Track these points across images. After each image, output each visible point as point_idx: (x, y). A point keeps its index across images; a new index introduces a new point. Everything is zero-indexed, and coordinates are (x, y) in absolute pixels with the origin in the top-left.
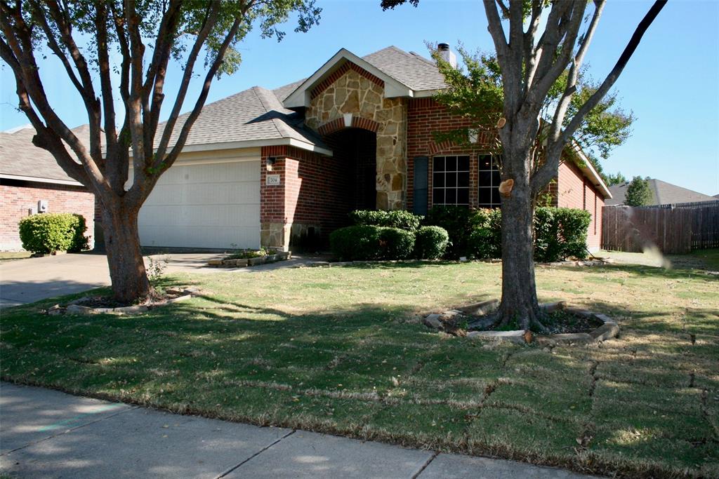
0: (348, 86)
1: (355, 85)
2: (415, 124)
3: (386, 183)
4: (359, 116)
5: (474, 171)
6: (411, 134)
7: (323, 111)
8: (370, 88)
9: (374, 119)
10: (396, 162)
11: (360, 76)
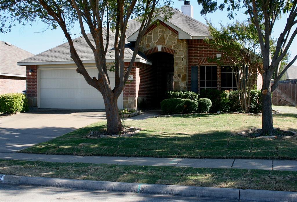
0: (159, 32)
1: (163, 32)
2: (191, 51)
3: (179, 78)
4: (165, 47)
5: (219, 73)
6: (190, 55)
7: (147, 44)
8: (170, 34)
9: (172, 48)
10: (183, 69)
11: (165, 28)
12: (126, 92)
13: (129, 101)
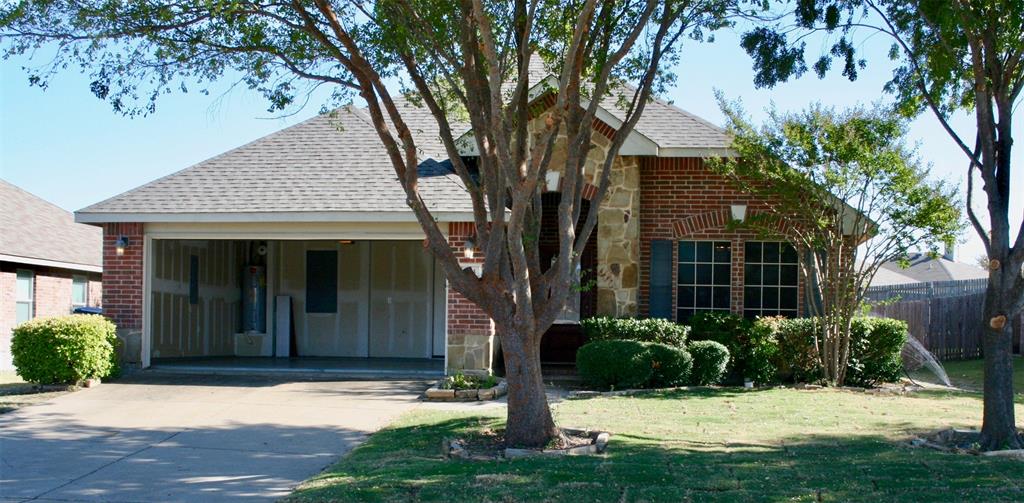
2: (652, 193)
3: (613, 276)
5: (738, 263)
6: (646, 207)
9: (594, 182)
10: (629, 247)
12: (456, 317)
13: (469, 348)
